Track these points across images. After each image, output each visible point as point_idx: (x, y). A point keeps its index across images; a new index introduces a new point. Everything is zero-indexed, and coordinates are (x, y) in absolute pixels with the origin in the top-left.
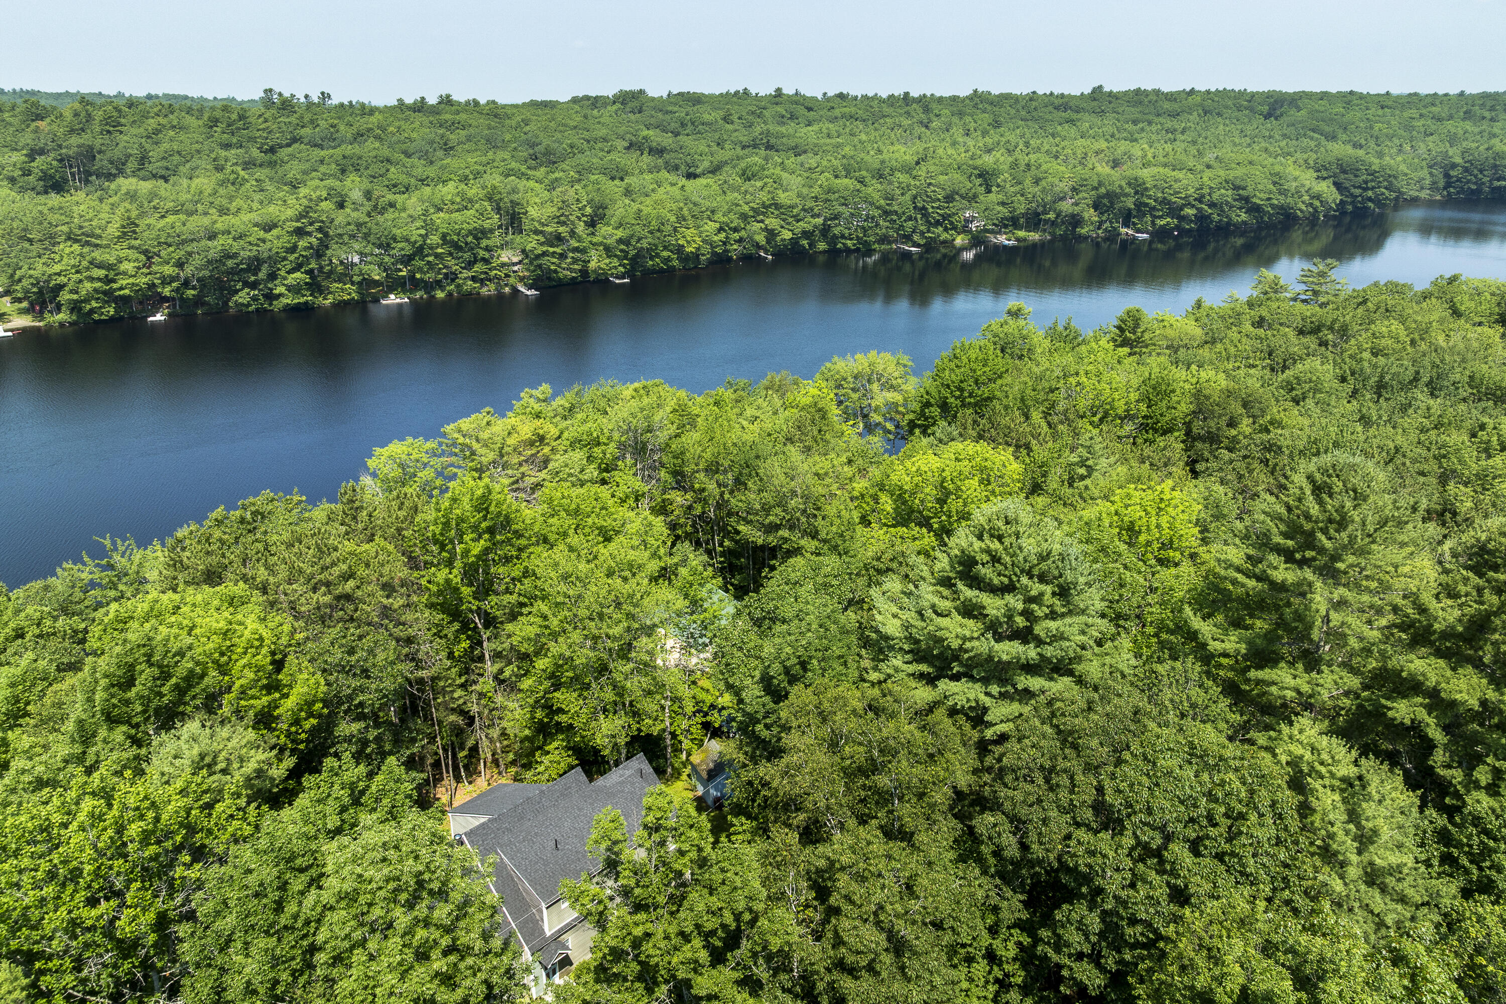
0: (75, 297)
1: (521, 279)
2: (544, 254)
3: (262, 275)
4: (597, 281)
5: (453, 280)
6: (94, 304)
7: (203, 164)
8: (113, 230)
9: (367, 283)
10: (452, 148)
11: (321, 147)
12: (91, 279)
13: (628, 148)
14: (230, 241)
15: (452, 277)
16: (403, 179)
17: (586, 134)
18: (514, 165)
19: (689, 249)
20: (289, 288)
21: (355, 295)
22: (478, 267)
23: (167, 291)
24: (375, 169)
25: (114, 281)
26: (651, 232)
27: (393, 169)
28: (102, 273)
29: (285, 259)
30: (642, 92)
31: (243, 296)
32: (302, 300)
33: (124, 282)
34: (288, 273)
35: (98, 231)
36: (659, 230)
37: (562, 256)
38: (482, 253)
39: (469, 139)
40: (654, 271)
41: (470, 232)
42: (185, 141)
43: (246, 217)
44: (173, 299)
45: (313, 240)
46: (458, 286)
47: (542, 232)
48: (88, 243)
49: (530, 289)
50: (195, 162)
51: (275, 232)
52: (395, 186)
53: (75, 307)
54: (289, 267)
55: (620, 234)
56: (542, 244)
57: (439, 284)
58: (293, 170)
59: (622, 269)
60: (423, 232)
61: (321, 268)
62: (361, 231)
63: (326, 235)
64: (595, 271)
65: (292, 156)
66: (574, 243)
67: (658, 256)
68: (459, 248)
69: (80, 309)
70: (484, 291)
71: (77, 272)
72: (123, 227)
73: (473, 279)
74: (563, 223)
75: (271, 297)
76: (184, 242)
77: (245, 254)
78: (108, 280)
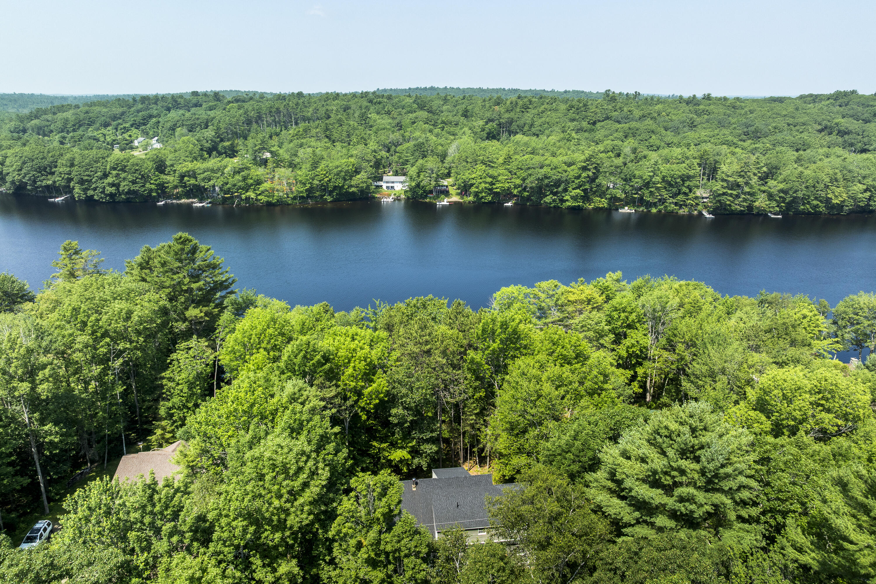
0: (477, 190)
1: (706, 207)
2: (724, 194)
3: (560, 189)
4: (758, 215)
5: (663, 203)
6: (484, 194)
7: (557, 129)
8: (501, 160)
9: (614, 199)
10: (695, 126)
11: (619, 122)
12: (486, 183)
13: (820, 131)
14: (549, 170)
15: (662, 201)
16: (658, 142)
17: (791, 121)
18: (730, 138)
19: (835, 201)
20: (572, 197)
21: (606, 205)
22: (680, 197)
23: (515, 192)
24: (644, 136)
25: (494, 184)
26: (807, 187)
27: (654, 137)
28: (489, 180)
29: (573, 182)
30: (854, 92)
31: (548, 199)
32: (576, 204)
33: (498, 185)
34: (573, 189)
35: (495, 160)
36: (814, 187)
37: (738, 196)
38: (684, 189)
39: (707, 121)
40: (803, 213)
41: (680, 177)
42: (553, 117)
43: (560, 158)
44: (518, 196)
45: (590, 174)
46: (666, 207)
47: (726, 180)
48: (489, 165)
49: (709, 214)
50: (554, 128)
51: (572, 167)
52: (651, 146)
53: (476, 194)
54: (574, 186)
55: (781, 186)
56: (724, 188)
57: (655, 205)
58: (599, 135)
59: (778, 209)
60: (652, 174)
61: (592, 188)
62: (617, 171)
63: (598, 171)
64: (757, 208)
65: (603, 127)
66: (747, 189)
67: (809, 203)
68: (671, 185)
69: (478, 196)
70: (681, 212)
71: (481, 178)
72: (505, 159)
73: (676, 204)
74: (743, 177)
75: (562, 201)
76: (529, 168)
77: (555, 177)
78: (492, 184)
